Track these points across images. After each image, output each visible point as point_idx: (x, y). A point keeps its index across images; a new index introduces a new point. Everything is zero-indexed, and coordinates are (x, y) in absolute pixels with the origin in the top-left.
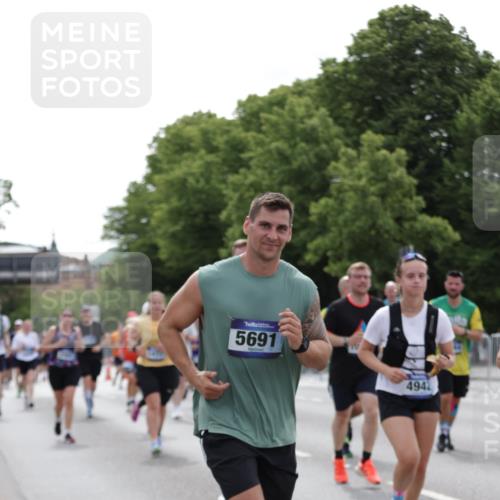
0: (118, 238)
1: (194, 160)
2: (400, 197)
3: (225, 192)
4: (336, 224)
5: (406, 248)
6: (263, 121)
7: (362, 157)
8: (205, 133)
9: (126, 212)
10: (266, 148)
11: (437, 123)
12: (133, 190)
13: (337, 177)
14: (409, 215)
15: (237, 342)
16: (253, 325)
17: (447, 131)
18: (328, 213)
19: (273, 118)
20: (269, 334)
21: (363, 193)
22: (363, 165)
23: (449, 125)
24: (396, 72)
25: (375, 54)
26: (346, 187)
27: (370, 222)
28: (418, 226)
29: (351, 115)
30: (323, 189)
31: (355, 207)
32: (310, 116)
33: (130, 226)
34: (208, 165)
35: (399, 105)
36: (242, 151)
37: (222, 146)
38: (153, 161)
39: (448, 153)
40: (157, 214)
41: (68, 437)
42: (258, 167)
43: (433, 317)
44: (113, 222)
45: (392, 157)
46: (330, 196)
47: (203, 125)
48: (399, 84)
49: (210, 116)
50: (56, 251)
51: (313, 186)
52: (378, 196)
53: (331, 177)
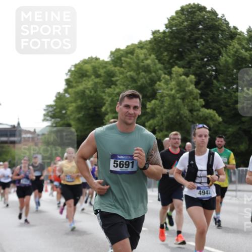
0: (51, 120)
1: (89, 81)
2: (192, 99)
3: (104, 97)
4: (160, 113)
5: (195, 125)
6: (123, 62)
7: (172, 79)
8: (94, 68)
9: (55, 107)
10: (125, 75)
11: (210, 63)
12: (58, 97)
13: (160, 90)
14: (196, 108)
15: (114, 166)
16: (122, 157)
17: (215, 66)
18: (156, 108)
19: (128, 60)
20: (130, 161)
21: (173, 98)
22: (173, 83)
23: (216, 63)
24: (190, 37)
25: (179, 28)
26: (165, 95)
27: (177, 112)
28: (201, 114)
29: (167, 58)
30: (153, 96)
31: (169, 104)
32: (147, 59)
33: (57, 114)
34: (96, 84)
35: (191, 54)
36: (113, 77)
37: (103, 74)
38: (68, 82)
39: (216, 77)
40: (70, 108)
41: (26, 221)
42: (121, 84)
43: (211, 156)
44: (48, 112)
45: (188, 79)
46: (157, 99)
47: (93, 64)
48: (191, 43)
49: (97, 59)
50: (20, 127)
51: (148, 94)
52: (180, 99)
53: (157, 90)
